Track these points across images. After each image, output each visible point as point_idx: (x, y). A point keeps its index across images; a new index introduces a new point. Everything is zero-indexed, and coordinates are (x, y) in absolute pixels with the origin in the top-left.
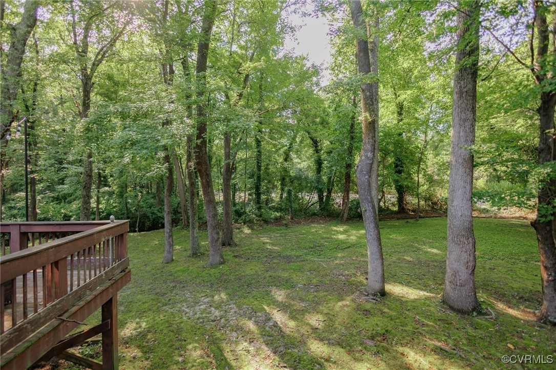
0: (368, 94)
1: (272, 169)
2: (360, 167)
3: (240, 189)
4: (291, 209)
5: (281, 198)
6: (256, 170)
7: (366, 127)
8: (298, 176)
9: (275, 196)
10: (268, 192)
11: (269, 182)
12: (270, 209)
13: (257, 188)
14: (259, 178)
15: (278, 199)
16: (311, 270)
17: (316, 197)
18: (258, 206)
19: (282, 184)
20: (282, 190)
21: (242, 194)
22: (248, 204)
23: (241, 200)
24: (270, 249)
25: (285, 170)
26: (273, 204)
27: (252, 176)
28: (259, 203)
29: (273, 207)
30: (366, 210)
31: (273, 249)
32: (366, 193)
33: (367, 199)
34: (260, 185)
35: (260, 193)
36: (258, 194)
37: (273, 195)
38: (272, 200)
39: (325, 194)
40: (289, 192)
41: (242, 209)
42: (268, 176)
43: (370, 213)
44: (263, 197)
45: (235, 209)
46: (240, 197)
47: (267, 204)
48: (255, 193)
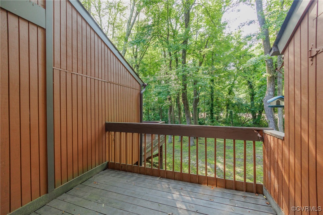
0: (269, 62)
1: (220, 99)
2: (265, 100)
3: (201, 111)
4: (232, 122)
5: (227, 116)
6: (210, 101)
7: (269, 79)
8: (237, 103)
9: (223, 115)
10: (218, 112)
11: (219, 107)
12: (219, 122)
13: (212, 111)
14: (212, 105)
15: (225, 117)
16: (241, 153)
17: (250, 116)
18: (212, 120)
19: (227, 108)
20: (227, 111)
21: (203, 114)
22: (206, 119)
23: (202, 117)
24: (219, 142)
25: (229, 100)
26: (221, 120)
27: (208, 104)
28: (213, 119)
29: (221, 122)
30: (269, 122)
31: (220, 142)
32: (269, 113)
33: (270, 116)
34: (213, 109)
35: (213, 113)
36: (212, 114)
37: (221, 114)
38: (221, 118)
39: (257, 114)
40: (231, 113)
41: (203, 122)
42: (218, 103)
43: (272, 123)
44: (215, 116)
45: (199, 121)
46: (202, 115)
47: (217, 119)
48: (210, 113)
